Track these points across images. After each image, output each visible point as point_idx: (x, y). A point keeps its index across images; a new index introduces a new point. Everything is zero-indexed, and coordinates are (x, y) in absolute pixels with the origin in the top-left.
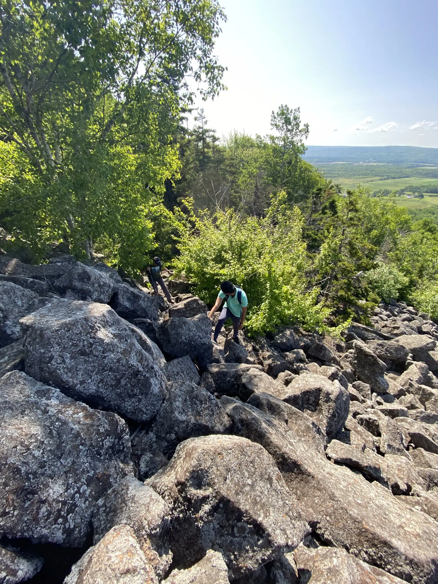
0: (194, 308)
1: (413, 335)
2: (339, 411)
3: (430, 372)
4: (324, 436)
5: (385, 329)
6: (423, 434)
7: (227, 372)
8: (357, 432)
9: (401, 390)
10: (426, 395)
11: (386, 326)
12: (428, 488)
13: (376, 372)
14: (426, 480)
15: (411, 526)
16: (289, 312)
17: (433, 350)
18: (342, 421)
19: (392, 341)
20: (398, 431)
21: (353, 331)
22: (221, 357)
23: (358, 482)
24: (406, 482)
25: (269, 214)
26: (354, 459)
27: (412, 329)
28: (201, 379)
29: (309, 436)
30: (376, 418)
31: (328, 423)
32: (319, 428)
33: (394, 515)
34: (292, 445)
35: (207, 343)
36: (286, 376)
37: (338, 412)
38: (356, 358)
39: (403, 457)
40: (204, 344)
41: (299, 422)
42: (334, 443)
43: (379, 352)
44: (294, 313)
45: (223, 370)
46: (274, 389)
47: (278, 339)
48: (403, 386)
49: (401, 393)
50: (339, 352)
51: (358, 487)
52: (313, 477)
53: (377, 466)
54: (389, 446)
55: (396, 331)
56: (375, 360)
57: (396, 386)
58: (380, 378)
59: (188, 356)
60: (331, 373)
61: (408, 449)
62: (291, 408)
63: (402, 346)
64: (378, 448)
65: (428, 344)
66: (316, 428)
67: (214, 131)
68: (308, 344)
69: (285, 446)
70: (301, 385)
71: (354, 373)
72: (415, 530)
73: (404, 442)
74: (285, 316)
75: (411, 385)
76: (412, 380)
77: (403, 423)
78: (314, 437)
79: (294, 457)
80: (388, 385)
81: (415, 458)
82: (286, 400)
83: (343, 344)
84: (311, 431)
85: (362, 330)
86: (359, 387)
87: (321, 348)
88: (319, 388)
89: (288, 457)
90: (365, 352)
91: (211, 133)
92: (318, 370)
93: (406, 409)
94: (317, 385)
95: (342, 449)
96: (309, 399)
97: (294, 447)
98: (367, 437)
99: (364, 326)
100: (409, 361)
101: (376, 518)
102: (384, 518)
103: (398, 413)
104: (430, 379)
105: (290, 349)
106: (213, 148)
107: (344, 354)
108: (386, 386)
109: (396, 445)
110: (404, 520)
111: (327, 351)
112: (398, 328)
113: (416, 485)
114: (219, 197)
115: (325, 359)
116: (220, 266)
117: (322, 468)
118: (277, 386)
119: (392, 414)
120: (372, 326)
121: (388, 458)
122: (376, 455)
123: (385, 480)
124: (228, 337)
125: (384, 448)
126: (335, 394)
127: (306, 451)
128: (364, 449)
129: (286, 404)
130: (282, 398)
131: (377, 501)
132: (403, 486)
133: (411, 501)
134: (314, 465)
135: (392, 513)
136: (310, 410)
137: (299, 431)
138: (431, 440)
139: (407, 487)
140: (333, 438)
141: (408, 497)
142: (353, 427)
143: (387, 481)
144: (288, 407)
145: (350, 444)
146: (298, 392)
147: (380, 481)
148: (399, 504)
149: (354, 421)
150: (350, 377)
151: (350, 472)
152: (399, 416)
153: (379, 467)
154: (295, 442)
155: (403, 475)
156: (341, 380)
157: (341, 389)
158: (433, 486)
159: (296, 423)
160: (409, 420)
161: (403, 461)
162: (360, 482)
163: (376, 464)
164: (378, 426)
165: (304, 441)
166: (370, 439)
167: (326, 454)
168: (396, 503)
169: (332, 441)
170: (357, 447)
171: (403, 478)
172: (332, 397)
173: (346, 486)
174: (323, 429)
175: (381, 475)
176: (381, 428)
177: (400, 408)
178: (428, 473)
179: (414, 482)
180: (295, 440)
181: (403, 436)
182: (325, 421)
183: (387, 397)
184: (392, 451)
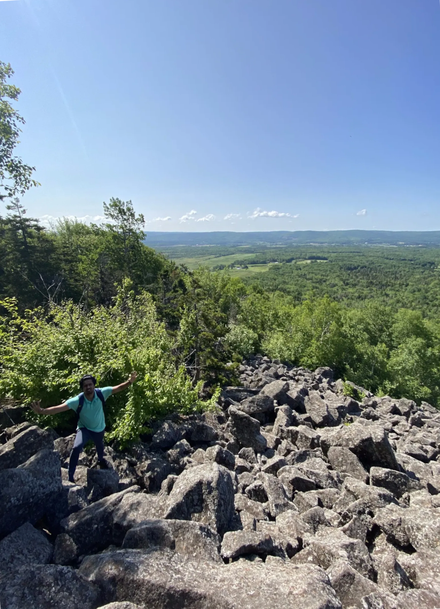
0: (32, 444)
1: (272, 383)
2: (223, 497)
3: (294, 411)
4: (214, 535)
5: (252, 384)
6: (299, 476)
7: (91, 519)
8: (248, 509)
9: (277, 439)
10: (294, 435)
11: (252, 381)
12: (315, 529)
13: (253, 432)
14: (310, 523)
15: (298, 587)
16: (163, 401)
17: (289, 390)
18: (230, 507)
19: (260, 394)
20: (279, 485)
21: (229, 397)
22: (81, 499)
23: (250, 570)
24: (296, 537)
25: (118, 302)
26: (247, 544)
27: (271, 377)
28: (53, 548)
29: (200, 547)
30: (260, 483)
31: (216, 517)
32: (208, 530)
33: (283, 584)
34: (178, 572)
35: (56, 490)
36: (169, 482)
37: (222, 499)
38: (234, 426)
39: (289, 511)
40: (52, 493)
41: (188, 535)
42: (226, 538)
43: (253, 410)
44: (168, 400)
45: (86, 518)
46: (155, 508)
47: (156, 438)
48: (277, 435)
49: (278, 442)
50: (221, 424)
51: (250, 576)
52: (205, 597)
53: (267, 538)
54: (277, 506)
55: (261, 383)
56: (249, 420)
57: (272, 438)
58: (258, 436)
59: (28, 523)
60: (215, 453)
61: (292, 499)
62: (175, 523)
63: (267, 397)
64: (269, 514)
65: (284, 386)
66: (204, 531)
67: (36, 220)
68: (189, 430)
69: (169, 579)
70: (182, 488)
71: (237, 441)
72: (302, 588)
73: (287, 493)
74: (161, 407)
75: (282, 431)
76: (281, 426)
77: (284, 474)
78: (205, 544)
79: (180, 586)
80: (266, 440)
81: (299, 505)
82: (169, 517)
83: (223, 414)
84: (201, 539)
85: (235, 392)
86: (244, 455)
87: (202, 429)
88: (200, 481)
89: (175, 591)
90: (239, 415)
91: (33, 223)
92: (204, 455)
93: (283, 458)
94: (196, 479)
95: (234, 540)
96: (193, 500)
97: (182, 574)
98: (257, 508)
99: (236, 388)
100: (276, 408)
101: (268, 600)
102: (275, 594)
103: (278, 465)
104: (295, 417)
105: (171, 444)
106: (38, 238)
107: (226, 424)
108: (265, 442)
109: (281, 502)
110: (291, 584)
111: (209, 430)
112: (260, 380)
113: (305, 534)
114: (52, 291)
115: (209, 439)
116: (66, 372)
117: (214, 579)
118: (159, 501)
119: (274, 469)
120: (242, 385)
121: (279, 520)
122: (268, 524)
123: (279, 548)
124: (91, 464)
125: (273, 511)
126: (215, 480)
127: (195, 569)
128: (255, 525)
129: (169, 520)
130: (165, 516)
131: (267, 580)
132: (295, 544)
133: (303, 555)
134: (205, 582)
135: (282, 583)
136: (197, 513)
137: (189, 546)
138: (306, 478)
139: (299, 542)
140: (225, 532)
141: (300, 552)
142: (244, 505)
143: (281, 548)
144: (172, 524)
145: (242, 529)
146: (180, 498)
147: (275, 551)
148: (287, 568)
149: (242, 497)
150: (235, 448)
151: (241, 563)
152: (279, 468)
153: (270, 537)
154: (182, 566)
155: (293, 530)
156: (226, 456)
157: (220, 471)
158: (317, 526)
159: (184, 539)
160: (287, 467)
161: (290, 515)
162: (251, 568)
163: (266, 535)
164: (263, 490)
165: (196, 556)
166: (260, 508)
167: (222, 556)
168: (284, 569)
169: (224, 537)
170: (249, 528)
171: (293, 534)
172: (213, 484)
173: (239, 584)
174: (213, 528)
175: (274, 545)
176: (266, 491)
177: (279, 459)
178: (310, 516)
179: (302, 532)
180: (182, 564)
181: (286, 488)
182: (213, 517)
183: (269, 453)
184: (280, 510)
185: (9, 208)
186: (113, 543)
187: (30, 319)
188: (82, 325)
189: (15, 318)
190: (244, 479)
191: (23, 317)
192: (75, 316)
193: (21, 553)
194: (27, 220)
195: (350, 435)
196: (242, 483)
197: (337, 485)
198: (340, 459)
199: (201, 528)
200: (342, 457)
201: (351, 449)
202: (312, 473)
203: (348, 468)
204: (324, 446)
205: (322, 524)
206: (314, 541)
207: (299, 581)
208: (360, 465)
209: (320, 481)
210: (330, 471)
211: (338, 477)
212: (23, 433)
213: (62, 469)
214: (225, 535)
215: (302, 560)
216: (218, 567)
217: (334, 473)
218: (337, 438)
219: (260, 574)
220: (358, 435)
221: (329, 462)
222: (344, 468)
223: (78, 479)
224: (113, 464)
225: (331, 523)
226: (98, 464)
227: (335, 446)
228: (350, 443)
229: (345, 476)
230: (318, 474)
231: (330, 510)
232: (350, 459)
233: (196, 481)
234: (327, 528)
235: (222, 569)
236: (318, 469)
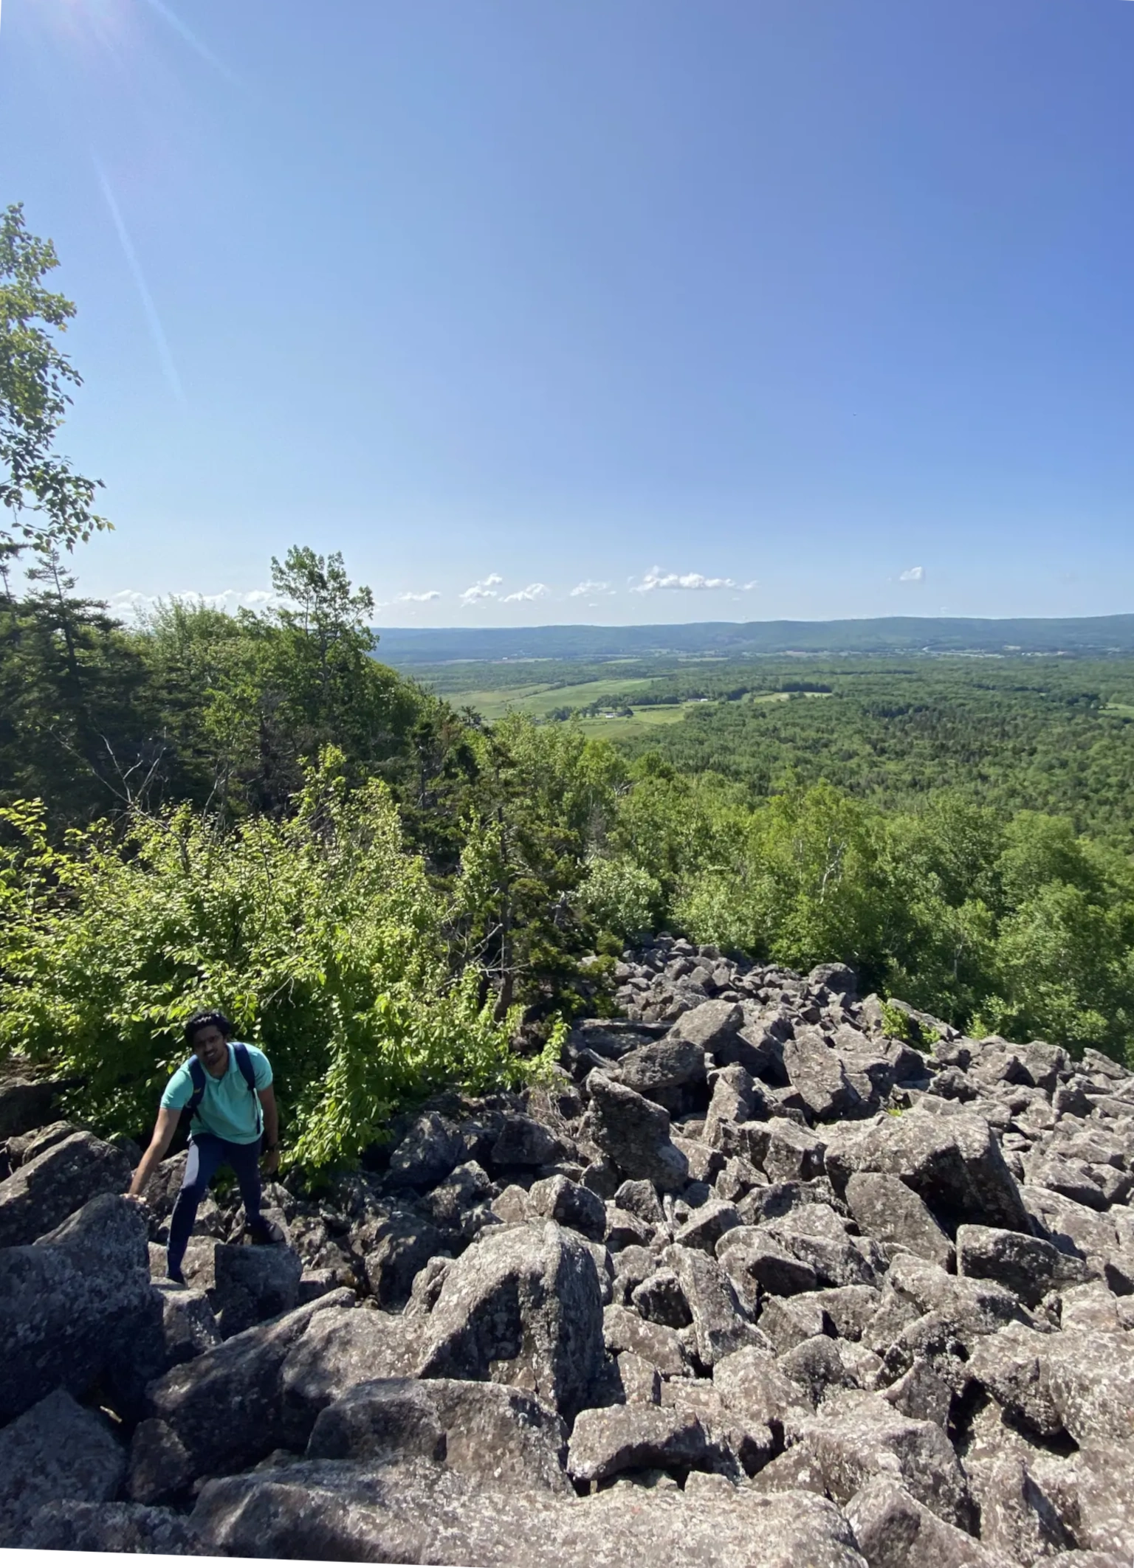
1: (700, 1007)
2: (572, 1314)
3: (756, 1079)
4: (551, 1420)
5: (649, 1012)
6: (772, 1254)
7: (227, 1379)
8: (640, 1345)
9: (714, 1156)
10: (756, 1144)
11: (648, 1004)
12: (816, 1397)
13: (654, 1139)
14: (804, 1380)
16: (419, 1059)
17: (743, 1025)
18: (590, 1342)
19: (669, 1038)
20: (720, 1280)
21: (588, 1046)
22: (199, 1327)
23: (641, 1511)
24: (767, 1419)
25: (304, 805)
26: (637, 1441)
27: (696, 991)
28: (127, 1457)
29: (511, 1451)
30: (671, 1275)
31: (555, 1369)
32: (534, 1405)
35: (136, 1302)
36: (432, 1278)
37: (572, 1321)
38: (602, 1122)
39: (749, 1348)
40: (123, 1311)
41: (480, 1420)
42: (582, 1426)
43: (650, 1079)
44: (431, 1057)
45: (214, 1373)
46: (393, 1349)
48: (715, 1144)
49: (717, 1164)
50: (569, 1118)
51: (643, 1528)
53: (690, 1423)
54: (715, 1336)
55: (670, 1009)
56: (642, 1107)
57: (701, 1153)
58: (665, 1148)
59: (61, 1392)
60: (554, 1197)
61: (753, 1317)
63: (687, 1043)
64: (694, 1360)
65: (730, 1016)
66: (524, 1410)
68: (486, 1135)
69: (428, 1541)
70: (464, 1291)
71: (610, 1162)
72: (779, 1557)
73: (742, 1302)
74: (411, 1075)
75: (727, 1134)
76: (725, 1121)
77: (732, 1249)
78: (525, 1446)
80: (684, 1158)
81: (773, 1332)
82: (431, 1371)
83: (573, 1092)
84: (514, 1431)
85: (604, 1034)
86: (630, 1201)
87: (522, 1132)
88: (511, 1274)
90: (615, 1095)
91: (92, 611)
92: (525, 1201)
93: (730, 1205)
94: (502, 1269)
95: (602, 1431)
96: (493, 1326)
97: (461, 1526)
98: (664, 1343)
99: (607, 1022)
100: (711, 1073)
103: (719, 1225)
104: (759, 1096)
105: (440, 1174)
107: (582, 1119)
108: (682, 1163)
109: (726, 1325)
111: (537, 1134)
112: (669, 1000)
113: (791, 1411)
114: (135, 781)
115: (539, 1159)
116: (168, 987)
117: (548, 1537)
118: (404, 1331)
119: (707, 1237)
120: (623, 1015)
121: (721, 1373)
122: (693, 1385)
123: (722, 1448)
124: (229, 1230)
125: (706, 1350)
126: (551, 1268)
127: (499, 1511)
128: (657, 1390)
129: (431, 1382)
130: (419, 1370)
131: (689, 1538)
132: (762, 1437)
133: (786, 1467)
134: (524, 1546)
135: (725, 1544)
136: (504, 1359)
137: (482, 1452)
138: (791, 1259)
139: (773, 1432)
140: (579, 1410)
141: (778, 1461)
142: (628, 1335)
143: (727, 1449)
144: (437, 1391)
145: (622, 1401)
146: (459, 1321)
147: (710, 1460)
148: (740, 1504)
149: (625, 1315)
150: (606, 1181)
151: (622, 1494)
152: (721, 1233)
153: (697, 1422)
154: (463, 1505)
155: (758, 1402)
156: (583, 1203)
157: (563, 1245)
158: (822, 1388)
159: (469, 1430)
160: (741, 1230)
161: (750, 1359)
162: (645, 1507)
163: (687, 1417)
164: (679, 1294)
165: (501, 1476)
166: (672, 1344)
167: (571, 1475)
168: (732, 1507)
169: (576, 1424)
170: (641, 1397)
171: (759, 1412)
172: (546, 1282)
173: (611, 1550)
174: (546, 1399)
175: (708, 1442)
176: (687, 1295)
177: (719, 1208)
178: (801, 1361)
179: (783, 1404)
180: (464, 1498)
181: (738, 1286)
182: (547, 1371)
183: (694, 1193)
184: (723, 1347)
185: (32, 574)
186: (282, 1445)
187: (79, 852)
188: (210, 867)
189: (40, 853)
190: (630, 1262)
191: (60, 849)
192: (194, 843)
193: (42, 1470)
194: (77, 605)
195: (903, 1140)
196: (623, 1275)
197: (872, 1275)
198: (879, 1207)
199: (516, 1402)
200: (883, 1200)
201: (904, 1179)
202: (807, 1246)
203: (899, 1230)
204: (835, 1172)
205: (833, 1382)
206: (812, 1427)
207: (772, 1538)
208: (930, 1220)
209: (828, 1267)
210: (854, 1239)
211: (873, 1253)
212: (51, 1151)
213: (151, 1245)
214: (578, 1418)
215: (782, 1481)
216: (558, 1505)
217: (863, 1243)
218: (868, 1149)
219: (670, 1523)
220: (921, 1141)
221: (849, 1215)
222: (889, 1229)
223: (194, 1273)
224: (288, 1230)
225: (858, 1378)
226: (245, 1230)
227: (863, 1171)
228: (903, 1161)
229: (892, 1252)
230: (823, 1248)
231: (854, 1345)
232: (905, 1204)
233: (501, 1273)
234: (847, 1391)
235: (569, 1510)
236: (821, 1233)
